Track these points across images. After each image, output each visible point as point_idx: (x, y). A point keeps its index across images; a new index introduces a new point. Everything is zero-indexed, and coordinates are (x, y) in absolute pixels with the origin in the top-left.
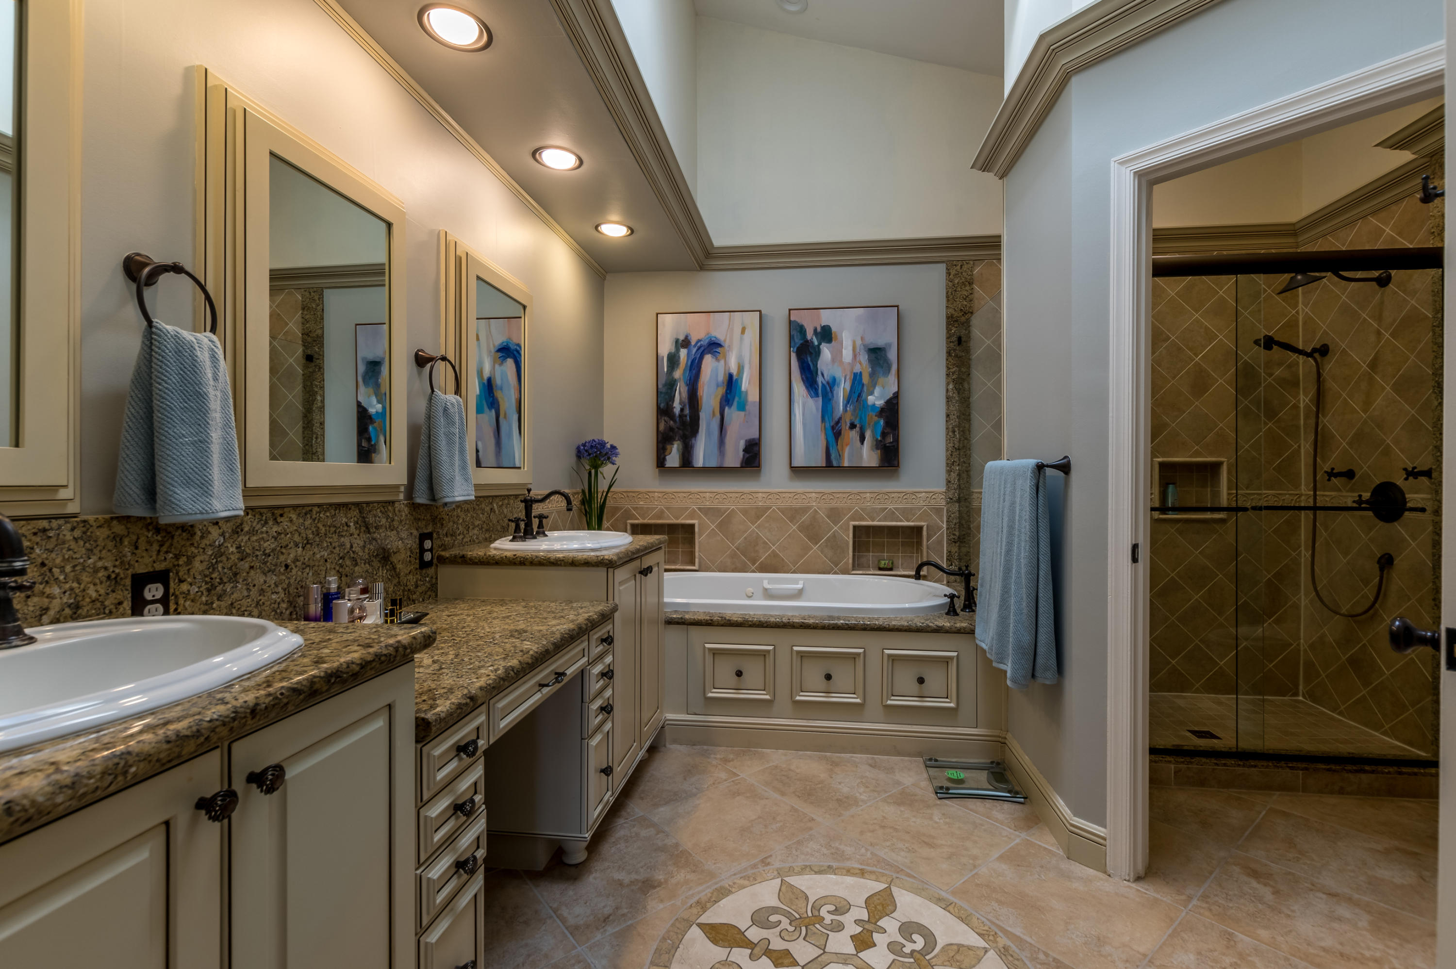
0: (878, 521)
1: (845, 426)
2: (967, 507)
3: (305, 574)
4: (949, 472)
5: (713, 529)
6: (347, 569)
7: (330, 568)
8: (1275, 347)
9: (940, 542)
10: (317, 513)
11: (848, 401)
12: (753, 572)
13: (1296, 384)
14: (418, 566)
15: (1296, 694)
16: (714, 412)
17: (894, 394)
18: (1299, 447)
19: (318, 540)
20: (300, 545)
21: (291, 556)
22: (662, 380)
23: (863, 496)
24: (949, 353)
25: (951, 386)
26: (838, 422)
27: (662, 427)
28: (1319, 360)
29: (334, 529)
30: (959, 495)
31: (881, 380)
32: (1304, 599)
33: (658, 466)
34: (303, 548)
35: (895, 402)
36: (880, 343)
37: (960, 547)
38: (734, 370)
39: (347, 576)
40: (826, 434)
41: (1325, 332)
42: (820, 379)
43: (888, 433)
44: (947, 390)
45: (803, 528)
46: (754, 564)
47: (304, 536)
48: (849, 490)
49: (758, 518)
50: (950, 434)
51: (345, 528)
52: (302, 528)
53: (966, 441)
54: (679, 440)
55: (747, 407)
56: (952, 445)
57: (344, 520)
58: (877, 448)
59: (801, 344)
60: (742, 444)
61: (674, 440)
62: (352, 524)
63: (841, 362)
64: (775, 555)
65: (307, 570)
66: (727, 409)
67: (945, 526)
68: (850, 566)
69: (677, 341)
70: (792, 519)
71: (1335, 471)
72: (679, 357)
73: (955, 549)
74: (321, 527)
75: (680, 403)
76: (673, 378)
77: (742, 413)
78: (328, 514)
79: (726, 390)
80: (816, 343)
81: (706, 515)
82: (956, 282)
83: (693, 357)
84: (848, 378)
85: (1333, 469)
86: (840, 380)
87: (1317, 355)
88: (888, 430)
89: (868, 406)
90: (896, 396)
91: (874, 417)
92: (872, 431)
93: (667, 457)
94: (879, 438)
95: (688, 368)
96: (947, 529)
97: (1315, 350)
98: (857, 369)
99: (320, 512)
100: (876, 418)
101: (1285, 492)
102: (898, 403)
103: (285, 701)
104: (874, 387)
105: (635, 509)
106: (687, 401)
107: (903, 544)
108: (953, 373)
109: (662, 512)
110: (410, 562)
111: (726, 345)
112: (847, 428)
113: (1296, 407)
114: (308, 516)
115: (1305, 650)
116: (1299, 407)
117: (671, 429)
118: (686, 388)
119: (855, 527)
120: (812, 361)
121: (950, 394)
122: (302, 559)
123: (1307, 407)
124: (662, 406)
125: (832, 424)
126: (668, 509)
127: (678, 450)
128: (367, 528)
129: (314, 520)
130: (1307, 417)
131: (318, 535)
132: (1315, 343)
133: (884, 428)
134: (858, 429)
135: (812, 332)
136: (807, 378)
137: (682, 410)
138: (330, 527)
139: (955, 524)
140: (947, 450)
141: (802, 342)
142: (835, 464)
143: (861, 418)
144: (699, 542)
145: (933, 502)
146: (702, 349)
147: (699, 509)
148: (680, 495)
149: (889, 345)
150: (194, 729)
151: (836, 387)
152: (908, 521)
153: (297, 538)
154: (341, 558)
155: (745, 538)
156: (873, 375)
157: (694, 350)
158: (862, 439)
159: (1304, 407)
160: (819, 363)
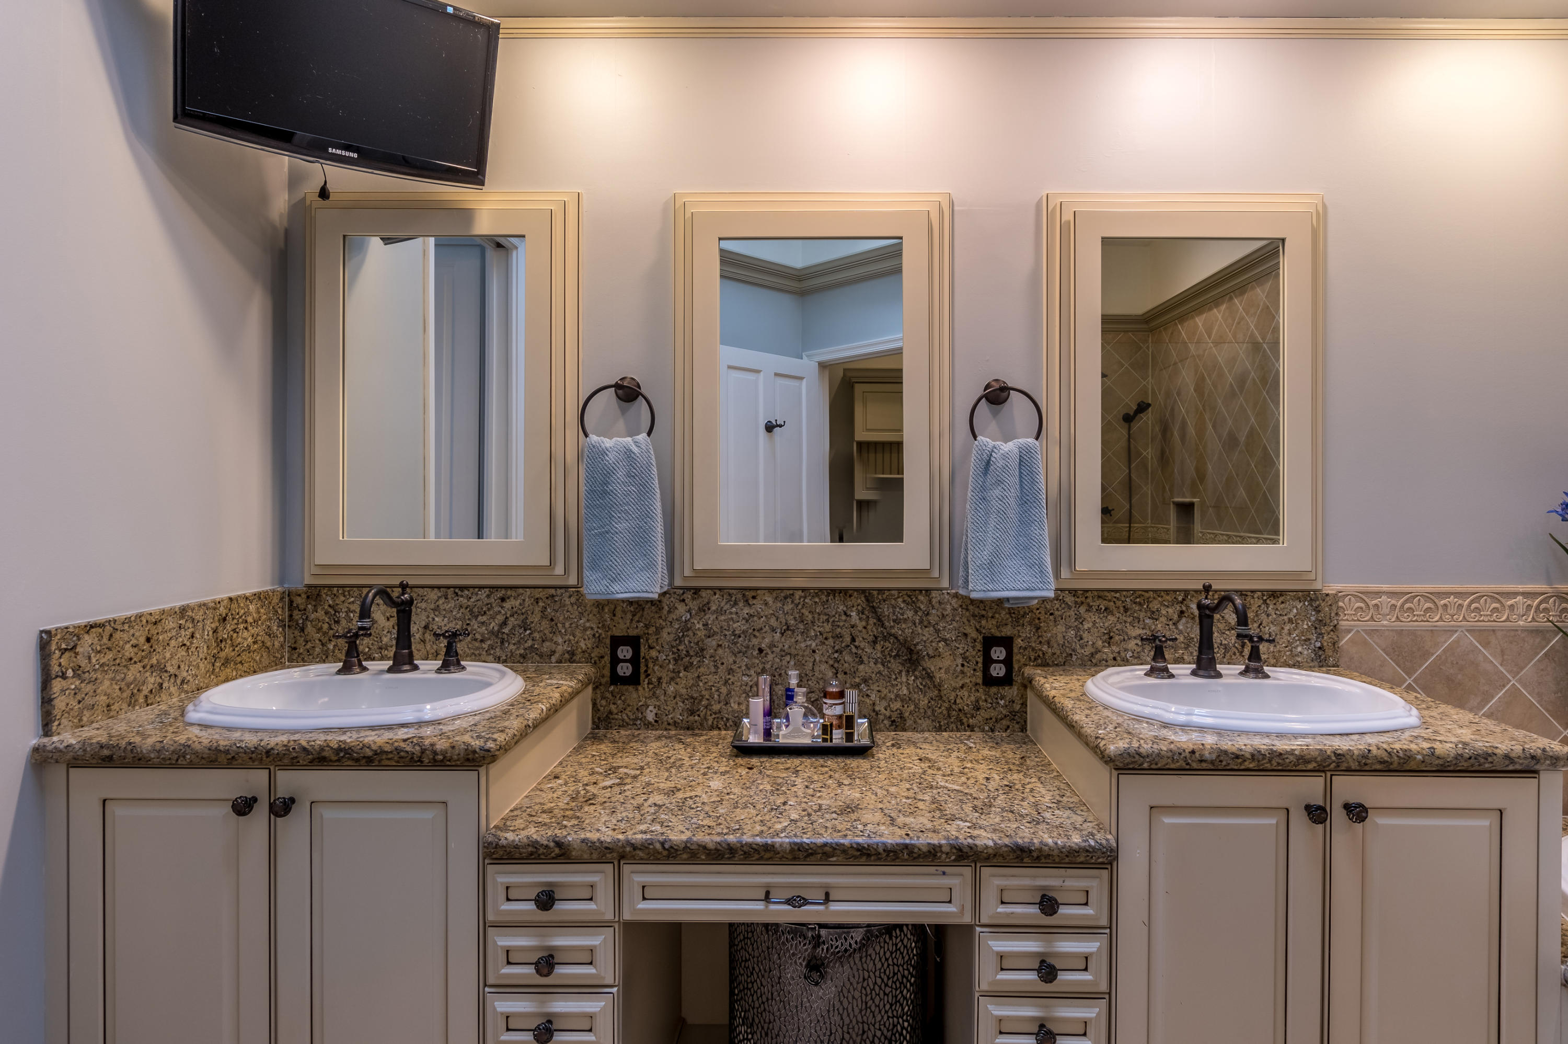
3: (784, 663)
6: (846, 665)
7: (820, 661)
10: (800, 597)
14: (980, 681)
19: (802, 627)
20: (779, 631)
21: (767, 640)
29: (825, 618)
34: (782, 634)
39: (845, 673)
47: (784, 621)
51: (844, 618)
52: (781, 612)
57: (842, 608)
62: (854, 614)
65: (788, 658)
74: (807, 613)
78: (817, 600)
99: (805, 597)
103: (295, 755)
110: (962, 672)
114: (789, 600)
122: (780, 645)
128: (879, 620)
129: (797, 605)
131: (803, 621)
138: (819, 614)
150: (227, 748)
153: (773, 622)
154: (837, 652)
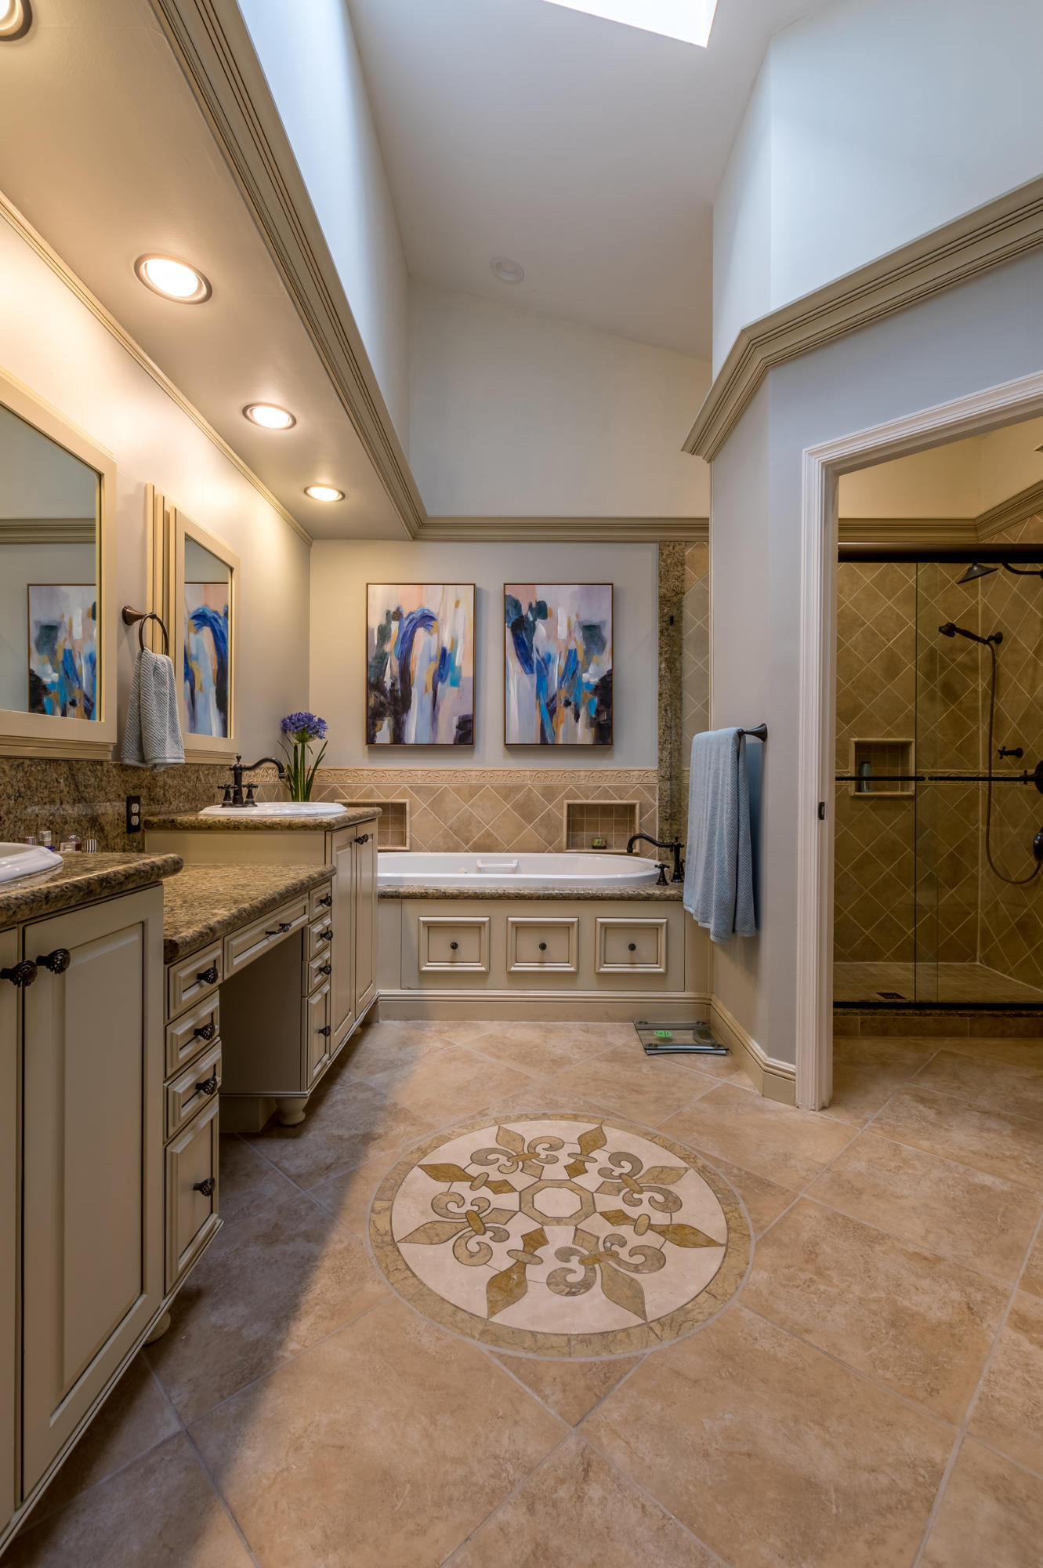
0: (593, 799)
1: (560, 704)
2: (678, 785)
3: (17, 828)
4: (661, 750)
5: (425, 809)
6: (57, 826)
7: (41, 824)
8: (957, 634)
9: (652, 820)
10: (28, 766)
11: (562, 678)
12: (467, 851)
13: (975, 670)
14: (125, 830)
15: (974, 960)
16: (426, 687)
17: (608, 672)
18: (978, 728)
19: (29, 794)
20: (13, 798)
21: (4, 807)
22: (373, 653)
23: (578, 774)
24: (661, 632)
25: (663, 666)
26: (553, 699)
27: (372, 702)
28: (994, 648)
29: (45, 784)
30: (671, 773)
31: (595, 657)
32: (981, 870)
33: (367, 743)
34: (15, 801)
35: (608, 679)
36: (595, 620)
37: (671, 825)
38: (447, 645)
39: (57, 833)
40: (541, 711)
41: (1000, 621)
42: (535, 656)
43: (602, 711)
44: (660, 669)
45: (518, 807)
46: (467, 843)
47: (17, 788)
48: (563, 768)
49: (472, 796)
50: (663, 712)
51: (56, 784)
52: (15, 780)
53: (677, 720)
54: (389, 715)
55: (461, 683)
56: (664, 723)
57: (55, 775)
58: (591, 726)
59: (517, 619)
60: (455, 721)
61: (385, 716)
62: (62, 781)
63: (556, 638)
64: (489, 834)
65: (19, 824)
66: (440, 683)
67: (657, 804)
68: (565, 844)
69: (388, 613)
70: (506, 798)
71: (1006, 750)
72: (390, 630)
73: (666, 827)
74: (32, 781)
75: (391, 678)
76: (384, 651)
77: (456, 689)
78: (39, 768)
79: (440, 665)
80: (531, 619)
81: (417, 793)
82: (669, 562)
83: (405, 629)
84: (562, 655)
85: (1004, 748)
86: (555, 657)
87: (992, 642)
88: (602, 708)
89: (583, 683)
90: (610, 674)
91: (588, 694)
92: (587, 709)
93: (377, 734)
94: (594, 716)
95: (400, 642)
96: (660, 806)
97: (991, 638)
98: (572, 646)
99: (32, 766)
100: (591, 696)
101: (966, 771)
102: (612, 681)
103: (69, 894)
104: (589, 665)
105: (343, 787)
106: (398, 675)
107: (617, 823)
108: (666, 652)
109: (372, 790)
110: (118, 825)
111: (439, 618)
112: (562, 705)
113: (975, 691)
114: (21, 768)
115: (982, 919)
116: (978, 691)
117: (382, 704)
118: (398, 662)
119: (569, 806)
120: (526, 636)
121: (663, 673)
122: (14, 811)
123: (984, 690)
124: (372, 680)
125: (547, 701)
126: (376, 787)
127: (389, 725)
128: (77, 786)
129: (26, 773)
130: (984, 699)
131: (29, 789)
132: (992, 632)
133: (598, 706)
134: (572, 706)
135: (527, 608)
136: (522, 654)
137: (393, 685)
138: (41, 781)
139: (667, 802)
140: (660, 729)
141: (516, 617)
142: (550, 742)
143: (575, 695)
144: (411, 822)
145: (645, 780)
146: (415, 621)
147: (411, 787)
148: (390, 773)
149: (604, 622)
151: (551, 664)
152: (622, 799)
153: (9, 790)
154: (51, 815)
155: (458, 817)
156: (587, 652)
157: (406, 623)
158: (577, 717)
159: (982, 691)
160: (534, 638)
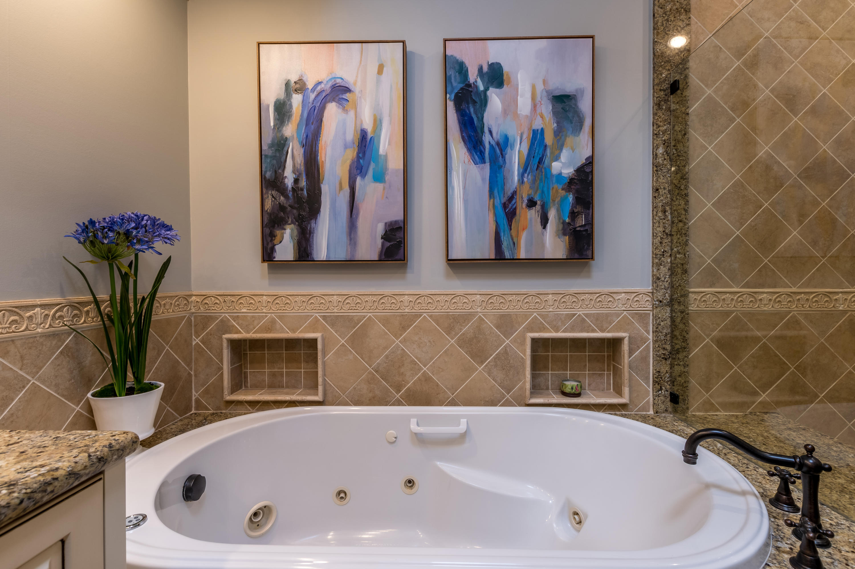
0: (564, 331)
1: (521, 204)
2: (682, 312)
4: (657, 264)
5: (343, 345)
9: (644, 359)
11: (525, 169)
12: (398, 403)
16: (341, 184)
17: (587, 159)
22: (268, 139)
23: (544, 298)
24: (658, 105)
25: (661, 150)
26: (511, 198)
27: (268, 205)
30: (671, 296)
31: (570, 140)
33: (264, 260)
35: (588, 170)
36: (569, 88)
37: (672, 366)
38: (368, 125)
40: (495, 215)
42: (487, 139)
43: (579, 213)
44: (655, 156)
45: (463, 342)
46: (398, 391)
48: (524, 291)
49: (404, 328)
50: (660, 214)
53: (681, 225)
54: (292, 223)
55: (387, 178)
56: (661, 229)
58: (564, 234)
59: (462, 89)
60: (380, 229)
61: (286, 223)
63: (516, 115)
64: (427, 379)
66: (359, 179)
67: (651, 337)
68: (528, 392)
69: (287, 84)
70: (449, 330)
72: (291, 106)
73: (665, 368)
75: (294, 172)
76: (282, 135)
77: (380, 186)
79: (358, 154)
80: (481, 88)
81: (333, 325)
82: (668, 8)
83: (310, 105)
84: (525, 136)
86: (514, 141)
88: (578, 209)
89: (552, 175)
90: (590, 162)
91: (560, 191)
92: (558, 210)
93: (277, 247)
94: (567, 220)
95: (304, 122)
96: (655, 342)
98: (538, 124)
100: (563, 193)
102: (592, 172)
104: (561, 150)
105: (235, 318)
106: (303, 168)
107: (591, 359)
108: (664, 132)
109: (273, 322)
111: (357, 89)
112: (524, 206)
117: (282, 208)
118: (302, 151)
119: (534, 341)
120: (476, 113)
121: (660, 160)
124: (268, 175)
125: (504, 200)
126: (281, 318)
127: (292, 237)
133: (573, 206)
134: (538, 207)
135: (476, 72)
136: (469, 137)
137: (296, 181)
139: (666, 335)
140: (654, 236)
141: (461, 86)
142: (507, 255)
143: (543, 192)
144: (324, 363)
145: (635, 306)
146: (324, 94)
147: (324, 318)
148: (297, 299)
149: (582, 91)
151: (509, 150)
152: (602, 331)
155: (387, 357)
156: (558, 133)
157: (312, 96)
158: (544, 221)
160: (486, 115)
